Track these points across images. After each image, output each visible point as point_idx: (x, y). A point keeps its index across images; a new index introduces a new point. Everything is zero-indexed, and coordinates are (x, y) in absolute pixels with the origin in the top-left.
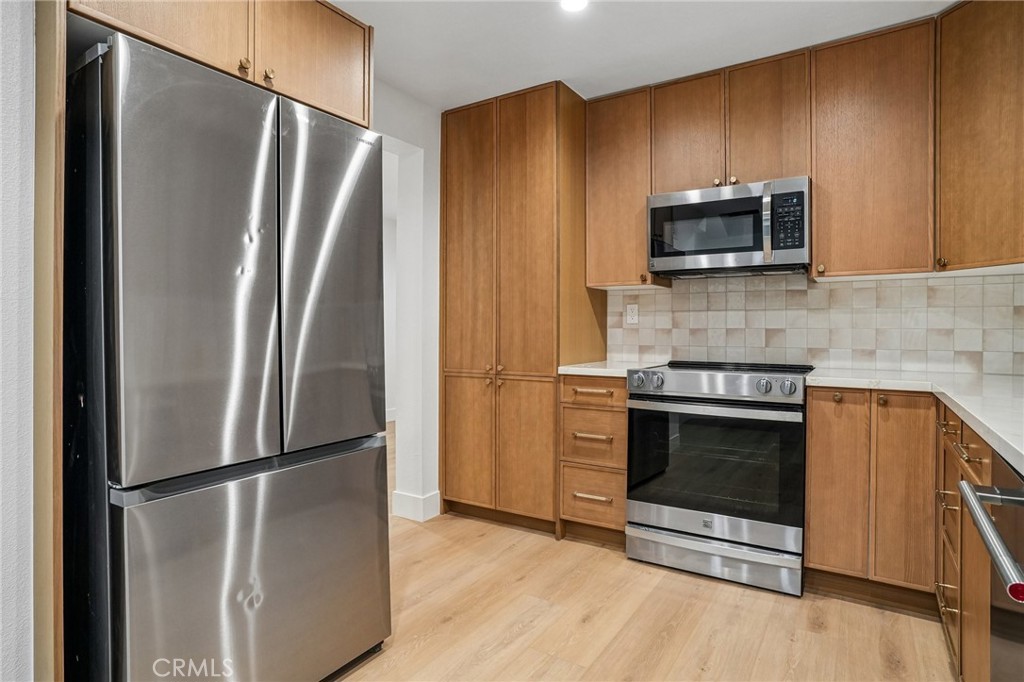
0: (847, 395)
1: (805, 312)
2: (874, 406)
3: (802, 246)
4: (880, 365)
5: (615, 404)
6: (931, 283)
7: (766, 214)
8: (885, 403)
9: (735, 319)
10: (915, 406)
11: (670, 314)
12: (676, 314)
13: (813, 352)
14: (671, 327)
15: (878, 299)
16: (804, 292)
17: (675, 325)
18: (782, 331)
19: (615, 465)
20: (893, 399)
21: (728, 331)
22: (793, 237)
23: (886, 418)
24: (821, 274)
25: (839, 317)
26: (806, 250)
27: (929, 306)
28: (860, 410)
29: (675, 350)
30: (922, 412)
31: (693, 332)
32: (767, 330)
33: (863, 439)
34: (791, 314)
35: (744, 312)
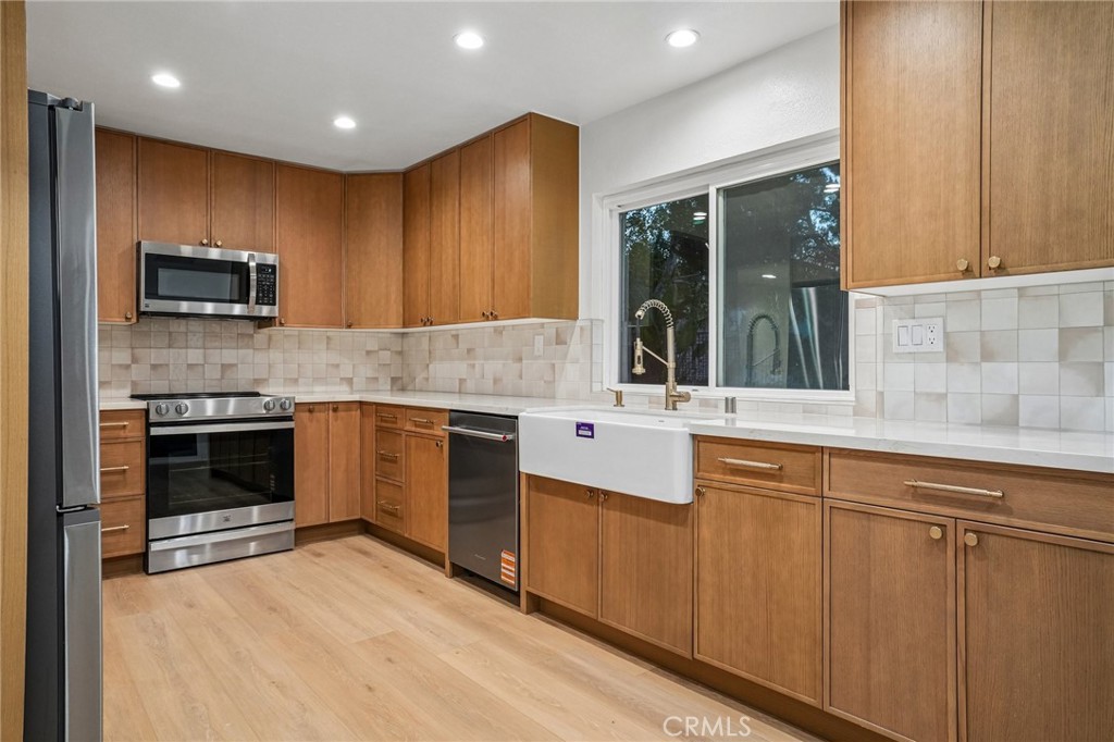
0: (316, 407)
1: (251, 351)
2: (331, 412)
3: (275, 304)
4: (301, 389)
5: (130, 434)
6: (328, 334)
7: (253, 276)
8: (335, 410)
9: (194, 356)
10: (350, 410)
11: (130, 350)
12: (136, 351)
13: (257, 381)
14: (130, 362)
15: (299, 343)
16: (251, 336)
17: (135, 360)
18: (235, 365)
19: (130, 493)
20: (340, 407)
21: (190, 366)
22: (268, 296)
23: (336, 420)
24: (281, 324)
25: (275, 356)
26: (276, 308)
27: (328, 349)
28: (322, 416)
29: (134, 384)
30: (354, 413)
31: (154, 367)
32: (222, 365)
33: (324, 434)
34: (242, 352)
35: (202, 351)
